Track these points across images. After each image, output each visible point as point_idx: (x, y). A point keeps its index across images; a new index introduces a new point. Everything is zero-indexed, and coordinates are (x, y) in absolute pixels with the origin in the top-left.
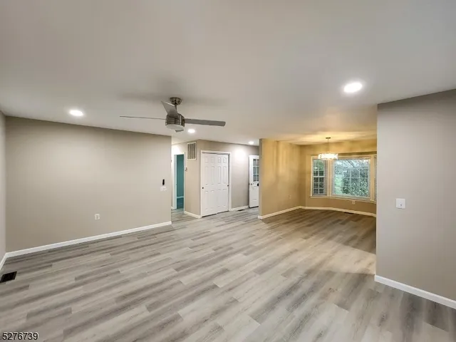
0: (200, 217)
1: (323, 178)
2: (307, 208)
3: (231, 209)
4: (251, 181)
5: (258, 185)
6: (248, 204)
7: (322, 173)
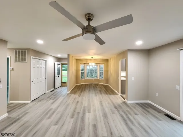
0: (30, 101)
1: (83, 72)
2: (79, 84)
3: (47, 92)
4: (56, 75)
5: (59, 77)
6: (54, 87)
7: (83, 70)
